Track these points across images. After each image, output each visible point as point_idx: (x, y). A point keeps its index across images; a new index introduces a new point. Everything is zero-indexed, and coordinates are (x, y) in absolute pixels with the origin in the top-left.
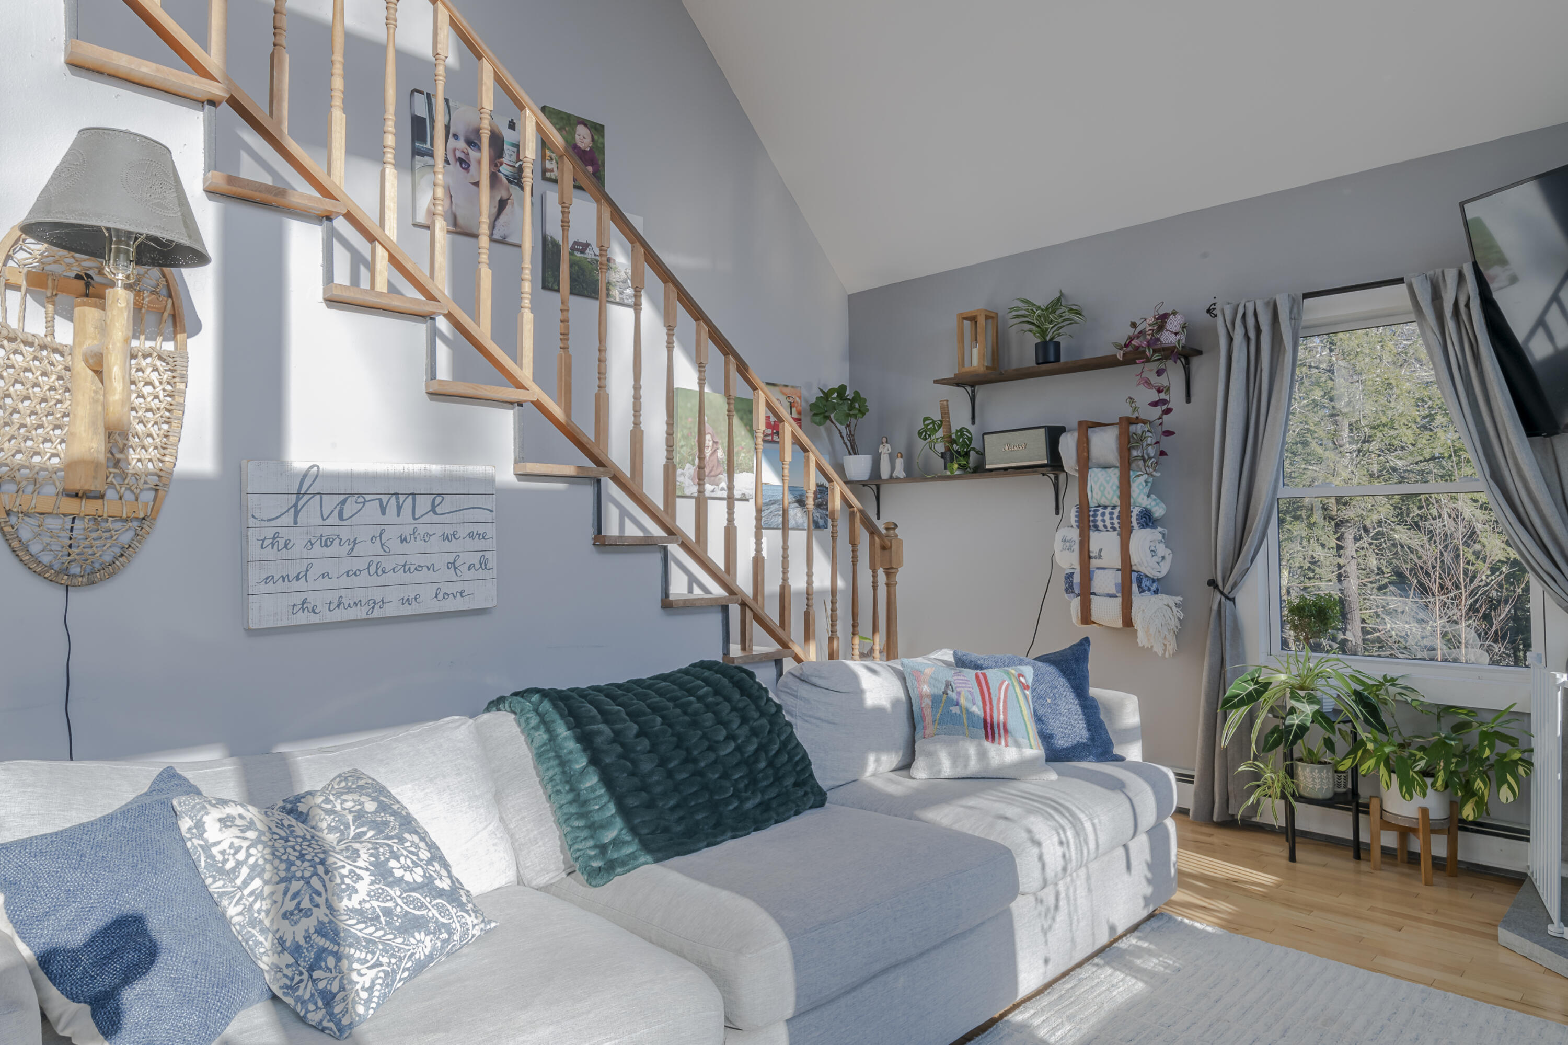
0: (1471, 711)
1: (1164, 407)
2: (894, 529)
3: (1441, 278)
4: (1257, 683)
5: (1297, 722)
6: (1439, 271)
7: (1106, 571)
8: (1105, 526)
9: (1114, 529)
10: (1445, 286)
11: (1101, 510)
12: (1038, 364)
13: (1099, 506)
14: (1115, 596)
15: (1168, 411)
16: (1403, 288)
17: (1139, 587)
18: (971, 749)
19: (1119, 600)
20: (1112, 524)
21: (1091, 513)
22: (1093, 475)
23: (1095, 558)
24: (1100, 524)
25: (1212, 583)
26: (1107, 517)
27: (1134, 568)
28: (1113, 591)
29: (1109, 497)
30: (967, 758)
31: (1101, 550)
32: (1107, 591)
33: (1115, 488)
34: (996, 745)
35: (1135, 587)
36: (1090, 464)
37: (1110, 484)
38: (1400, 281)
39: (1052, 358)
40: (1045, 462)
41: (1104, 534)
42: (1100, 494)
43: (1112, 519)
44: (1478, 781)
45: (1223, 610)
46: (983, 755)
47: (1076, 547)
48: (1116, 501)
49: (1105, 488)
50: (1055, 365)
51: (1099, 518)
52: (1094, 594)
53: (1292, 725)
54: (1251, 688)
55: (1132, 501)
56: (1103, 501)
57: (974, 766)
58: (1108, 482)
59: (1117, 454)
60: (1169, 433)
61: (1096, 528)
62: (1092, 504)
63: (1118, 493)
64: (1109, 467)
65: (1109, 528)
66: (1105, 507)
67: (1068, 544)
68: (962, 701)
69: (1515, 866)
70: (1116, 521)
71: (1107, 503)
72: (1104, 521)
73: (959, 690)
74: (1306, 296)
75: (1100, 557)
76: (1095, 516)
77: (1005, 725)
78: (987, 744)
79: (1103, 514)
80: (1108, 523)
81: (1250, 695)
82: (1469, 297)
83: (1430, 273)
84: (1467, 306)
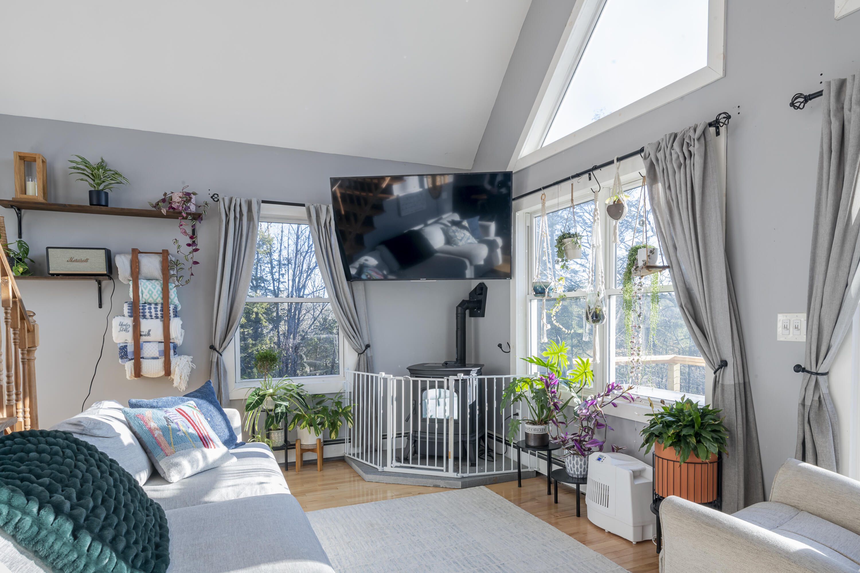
0: (323, 395)
1: (194, 248)
2: (33, 316)
3: (319, 209)
4: (259, 395)
5: (280, 411)
6: (318, 205)
7: (151, 343)
8: (151, 316)
9: (157, 317)
10: (321, 212)
11: (148, 306)
12: (91, 204)
13: (145, 303)
14: (157, 358)
15: (196, 250)
16: (304, 209)
17: (174, 352)
18: (198, 454)
19: (162, 360)
20: (156, 314)
21: (141, 308)
22: (142, 284)
23: (145, 335)
24: (148, 314)
25: (212, 348)
26: (153, 310)
27: (172, 341)
28: (157, 355)
29: (155, 298)
30: (197, 461)
31: (149, 331)
32: (153, 356)
33: (159, 292)
34: (210, 449)
35: (172, 352)
36: (140, 277)
37: (156, 290)
38: (303, 205)
39: (103, 203)
40: (106, 272)
41: (150, 321)
42: (148, 296)
43: (156, 311)
44: (339, 422)
45: (219, 361)
46: (205, 457)
47: (131, 329)
48: (159, 300)
49: (152, 292)
50: (104, 208)
51: (147, 311)
52: (143, 358)
53: (279, 413)
54: (257, 398)
55: (170, 301)
56: (150, 300)
57: (201, 465)
58: (154, 289)
59: (160, 272)
60: (196, 263)
61: (144, 317)
62: (141, 302)
63: (161, 296)
64: (152, 280)
65: (153, 317)
66: (150, 304)
67: (124, 327)
68: (181, 428)
69: (340, 454)
70: (159, 313)
71: (153, 301)
72: (150, 312)
73: (175, 421)
74: (263, 202)
75: (149, 334)
76: (144, 309)
77: (208, 435)
78: (205, 450)
79: (150, 309)
80: (153, 314)
81: (257, 401)
82: (331, 219)
83: (315, 205)
84: (330, 223)
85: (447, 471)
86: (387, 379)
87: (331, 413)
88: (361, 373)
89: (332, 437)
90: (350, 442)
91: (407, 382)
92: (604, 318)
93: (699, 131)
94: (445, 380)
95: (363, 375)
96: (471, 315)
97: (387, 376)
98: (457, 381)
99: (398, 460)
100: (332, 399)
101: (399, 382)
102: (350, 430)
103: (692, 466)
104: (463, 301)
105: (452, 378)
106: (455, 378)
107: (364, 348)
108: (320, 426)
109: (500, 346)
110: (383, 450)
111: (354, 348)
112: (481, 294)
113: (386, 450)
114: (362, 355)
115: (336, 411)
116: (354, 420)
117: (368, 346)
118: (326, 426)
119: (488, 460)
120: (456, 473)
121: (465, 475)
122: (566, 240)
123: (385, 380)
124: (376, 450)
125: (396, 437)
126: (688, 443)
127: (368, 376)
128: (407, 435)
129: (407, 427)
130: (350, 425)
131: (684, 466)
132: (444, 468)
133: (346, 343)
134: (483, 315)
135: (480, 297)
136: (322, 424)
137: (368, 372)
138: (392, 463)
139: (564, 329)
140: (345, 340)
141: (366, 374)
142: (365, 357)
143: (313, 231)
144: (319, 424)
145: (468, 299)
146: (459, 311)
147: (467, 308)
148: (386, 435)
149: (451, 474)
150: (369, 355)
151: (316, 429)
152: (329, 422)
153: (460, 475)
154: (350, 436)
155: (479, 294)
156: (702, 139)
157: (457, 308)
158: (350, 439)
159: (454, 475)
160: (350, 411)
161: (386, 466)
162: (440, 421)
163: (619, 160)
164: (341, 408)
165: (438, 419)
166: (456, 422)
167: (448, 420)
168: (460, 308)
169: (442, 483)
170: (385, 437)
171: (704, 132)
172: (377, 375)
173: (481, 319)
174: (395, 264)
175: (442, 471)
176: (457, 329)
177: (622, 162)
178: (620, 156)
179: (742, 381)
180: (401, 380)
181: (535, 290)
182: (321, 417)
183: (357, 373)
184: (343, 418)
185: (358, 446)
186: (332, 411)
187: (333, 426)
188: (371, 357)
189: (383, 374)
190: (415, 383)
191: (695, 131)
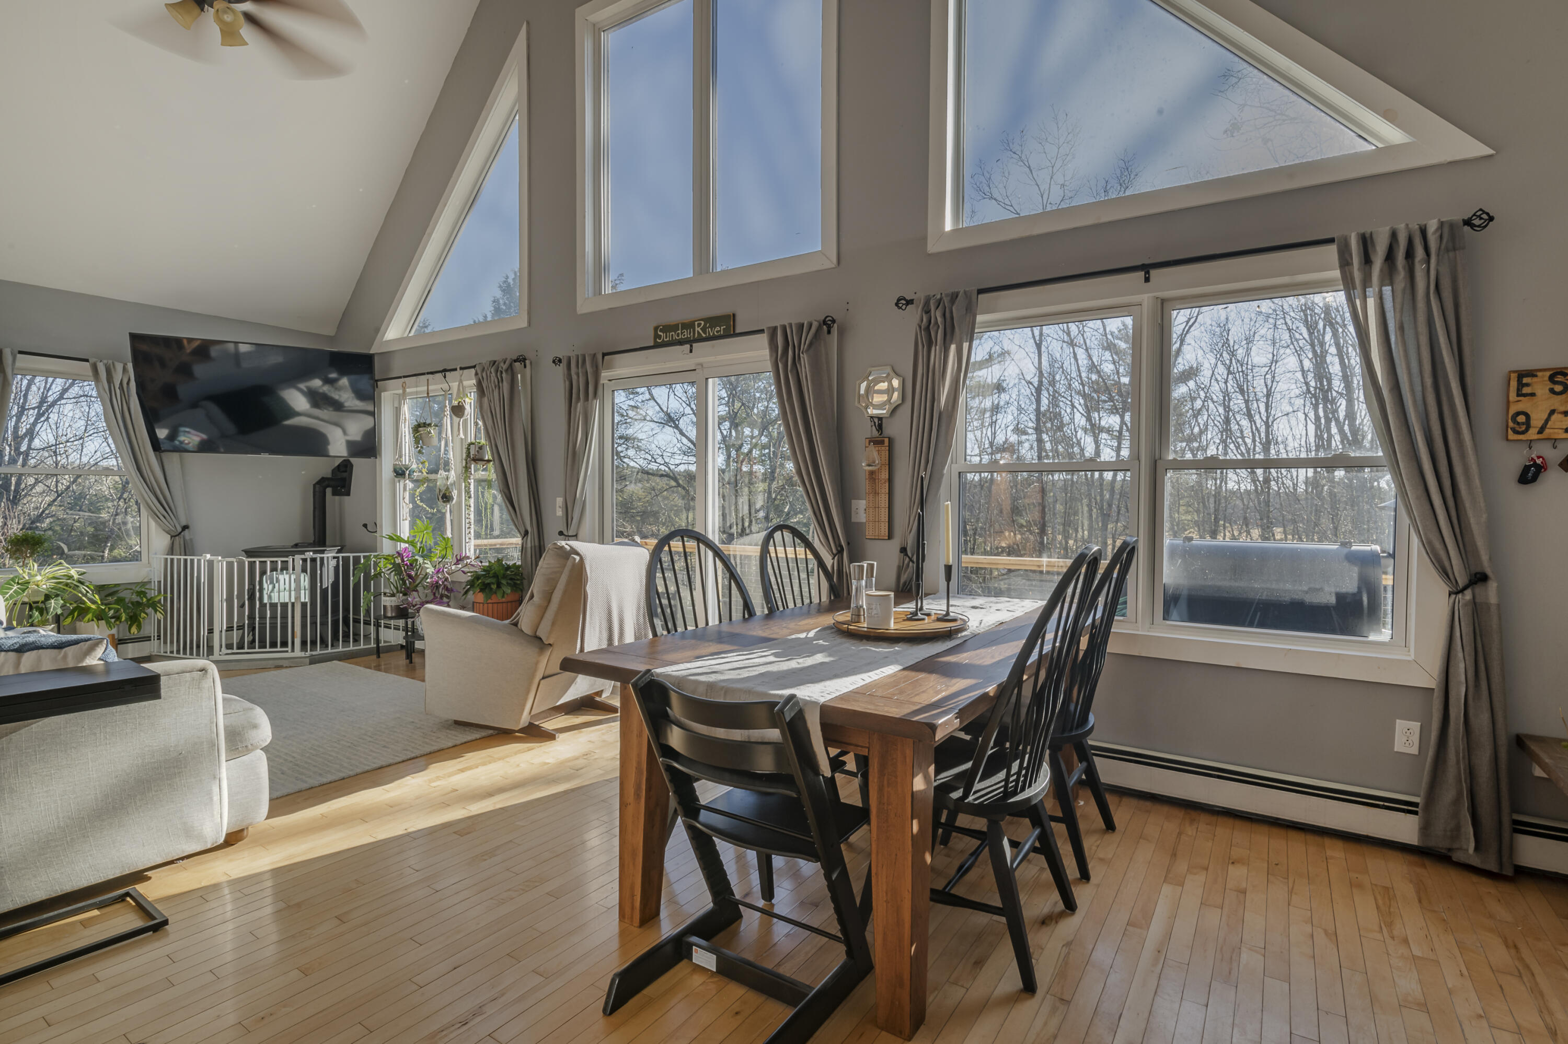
0: (120, 585)
3: (111, 366)
6: (110, 362)
10: (115, 370)
16: (87, 365)
38: (87, 360)
44: (142, 614)
69: (144, 654)
74: (20, 352)
82: (129, 380)
83: (105, 361)
84: (128, 383)
85: (293, 650)
86: (213, 561)
87: (130, 605)
88: (175, 557)
89: (132, 632)
90: (159, 639)
91: (241, 565)
92: (453, 499)
93: (508, 363)
94: (290, 559)
95: (179, 560)
96: (335, 493)
97: (213, 558)
98: (305, 560)
99: (229, 646)
100: (131, 589)
101: (230, 565)
102: (159, 621)
103: (490, 605)
104: (323, 478)
105: (298, 558)
106: (303, 557)
107: (179, 529)
108: (113, 620)
109: (365, 526)
110: (207, 646)
111: (164, 530)
112: (345, 471)
113: (213, 647)
114: (177, 538)
115: (137, 602)
116: (165, 611)
117: (185, 528)
118: (123, 619)
119: (343, 641)
120: (303, 653)
121: (314, 653)
122: (421, 429)
123: (211, 564)
124: (198, 646)
125: (227, 631)
126: (491, 589)
127: (186, 560)
128: (241, 627)
129: (241, 615)
130: (159, 616)
131: (486, 605)
132: (289, 649)
133: (153, 524)
134: (348, 494)
135: (345, 475)
136: (117, 618)
137: (185, 555)
138: (220, 651)
139: (427, 509)
140: (150, 520)
141: (182, 557)
142: (182, 539)
143: (102, 391)
144: (112, 618)
145: (330, 476)
146: (317, 489)
147: (328, 486)
148: (213, 629)
149: (298, 653)
150: (187, 538)
151: (108, 623)
152: (127, 614)
153: (308, 653)
154: (159, 631)
155: (344, 472)
156: (509, 371)
157: (314, 485)
158: (159, 636)
159: (303, 654)
160: (159, 601)
161: (213, 655)
162: (284, 606)
163: (461, 369)
164: (146, 598)
165: (281, 603)
166: (304, 605)
167: (293, 604)
168: (317, 486)
169: (285, 663)
170: (211, 631)
171: (511, 366)
172: (199, 558)
173: (346, 498)
174: (229, 427)
175: (287, 651)
176: (314, 508)
177: (465, 371)
178: (463, 366)
179: (537, 544)
180: (233, 562)
181: (395, 471)
182: (115, 609)
183: (169, 557)
184: (150, 610)
185: (172, 642)
186: (132, 603)
187: (134, 619)
188: (191, 540)
189: (208, 556)
190: (252, 565)
191: (505, 363)
